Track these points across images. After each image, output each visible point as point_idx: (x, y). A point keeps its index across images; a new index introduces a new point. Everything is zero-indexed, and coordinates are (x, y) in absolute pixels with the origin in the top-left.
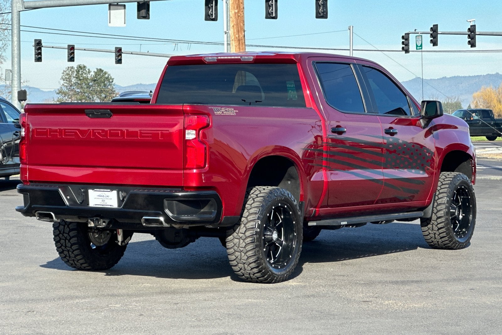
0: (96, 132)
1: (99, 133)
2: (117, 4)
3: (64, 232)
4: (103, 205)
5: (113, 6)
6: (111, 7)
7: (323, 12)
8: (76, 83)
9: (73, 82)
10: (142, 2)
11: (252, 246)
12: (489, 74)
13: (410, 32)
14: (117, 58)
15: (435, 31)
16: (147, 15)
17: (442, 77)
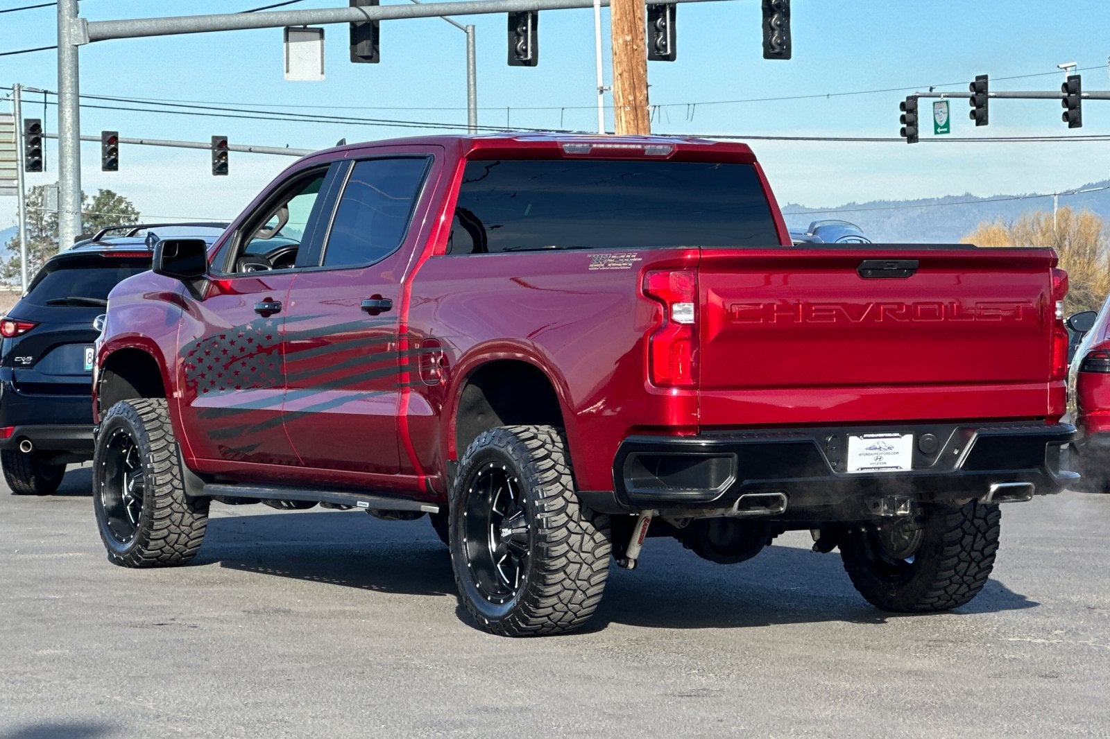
2: (305, 27)
4: (879, 468)
5: (295, 31)
6: (291, 34)
7: (780, 45)
8: (52, 223)
9: (45, 221)
10: (363, 21)
12: (949, 196)
13: (917, 94)
14: (216, 161)
15: (981, 92)
16: (372, 52)
17: (846, 204)
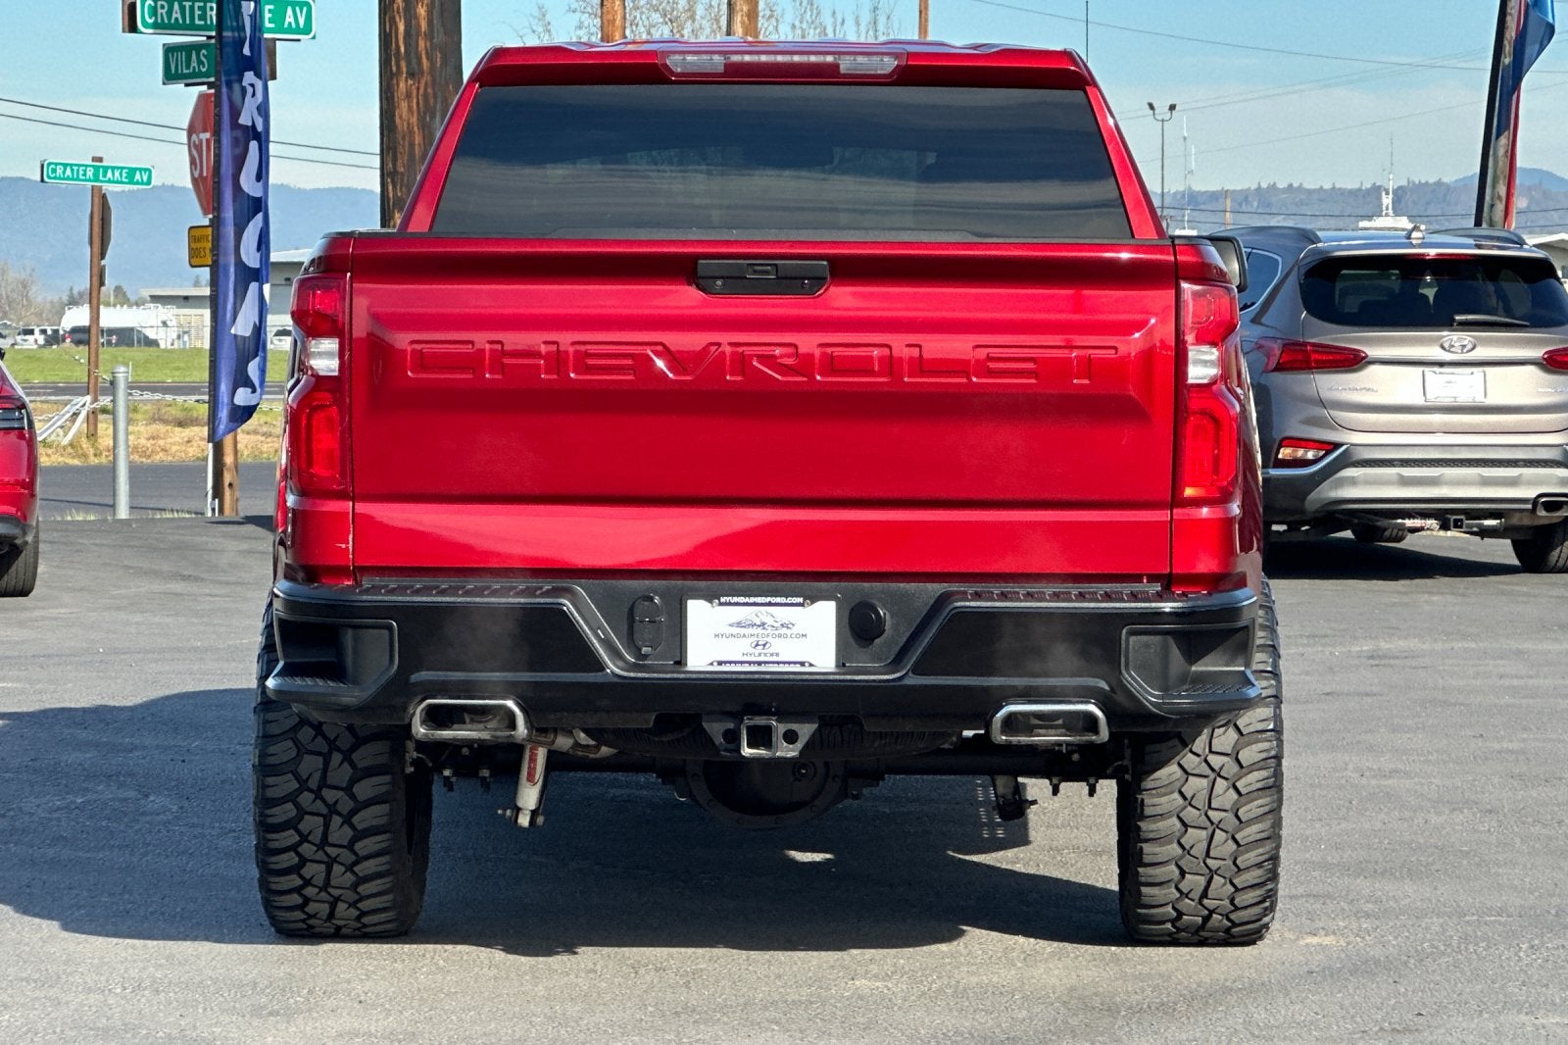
0: (751, 357)
1: (762, 359)
3: (323, 783)
4: (760, 663)
11: (1268, 800)
